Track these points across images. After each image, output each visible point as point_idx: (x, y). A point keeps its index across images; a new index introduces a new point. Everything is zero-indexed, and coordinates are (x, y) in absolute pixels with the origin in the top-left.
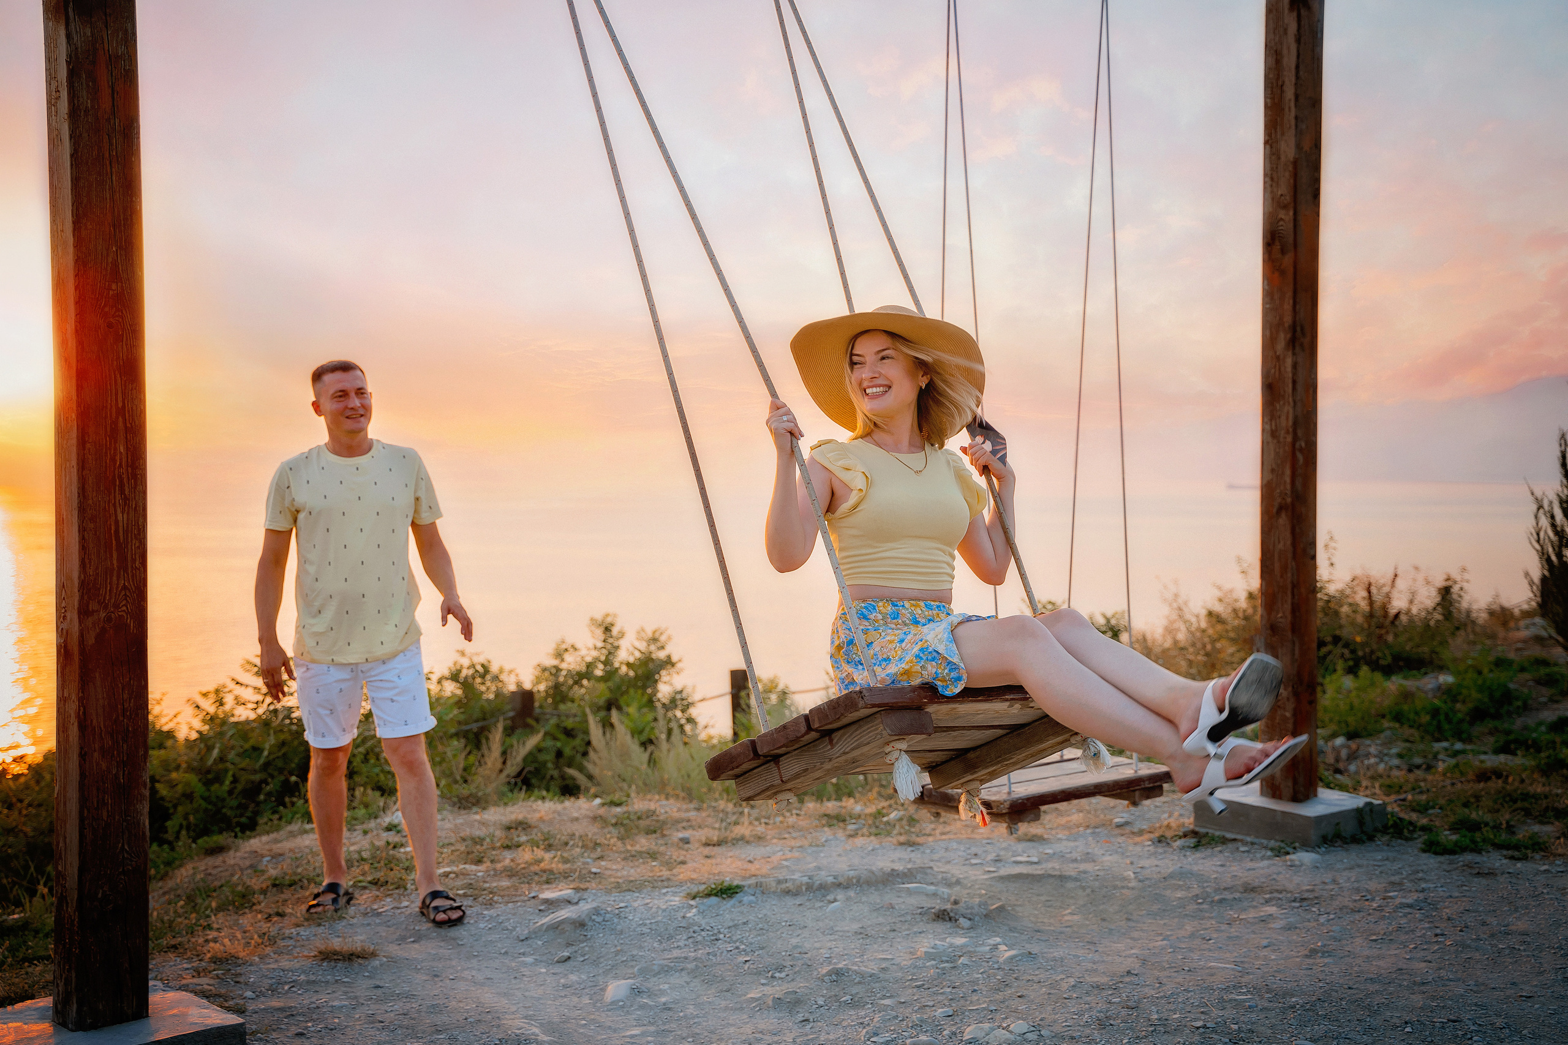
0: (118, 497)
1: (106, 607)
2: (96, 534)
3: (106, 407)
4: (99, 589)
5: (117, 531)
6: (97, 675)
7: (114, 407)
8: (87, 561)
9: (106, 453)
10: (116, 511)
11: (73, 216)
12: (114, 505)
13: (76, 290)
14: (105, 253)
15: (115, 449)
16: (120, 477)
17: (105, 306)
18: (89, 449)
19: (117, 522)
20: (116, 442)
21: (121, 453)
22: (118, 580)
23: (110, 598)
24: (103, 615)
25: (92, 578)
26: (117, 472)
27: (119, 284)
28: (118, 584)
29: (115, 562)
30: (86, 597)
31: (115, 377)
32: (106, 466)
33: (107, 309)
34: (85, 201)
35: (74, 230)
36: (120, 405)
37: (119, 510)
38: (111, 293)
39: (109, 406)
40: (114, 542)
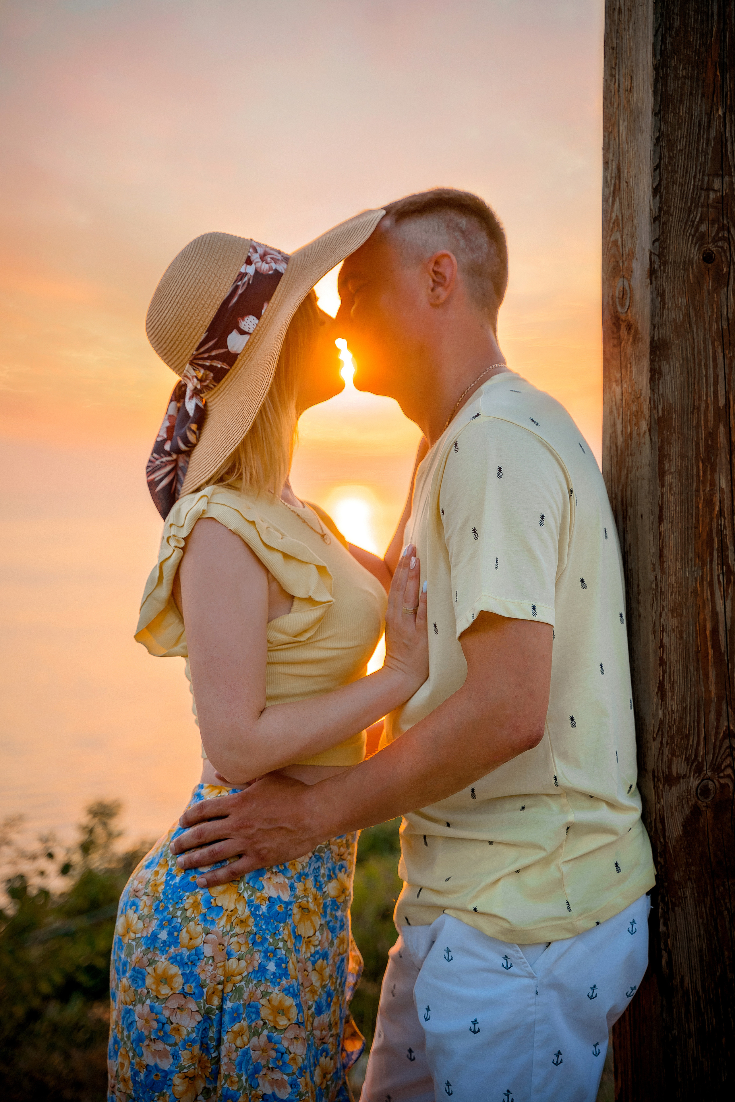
0: (717, 570)
1: (699, 770)
2: (681, 638)
3: (699, 409)
4: (687, 737)
5: (715, 631)
6: (688, 893)
7: (711, 408)
8: (667, 686)
9: (698, 490)
10: (713, 594)
11: (654, 55)
12: (711, 584)
13: (654, 195)
14: (705, 120)
15: (713, 484)
16: (721, 534)
17: (702, 220)
18: (670, 485)
19: (715, 614)
20: (713, 471)
21: (721, 490)
22: (718, 720)
23: (706, 753)
24: (694, 782)
25: (676, 716)
26: (714, 525)
27: (727, 178)
28: (717, 728)
29: (713, 688)
30: (666, 751)
31: (715, 352)
32: (697, 515)
33: (703, 228)
34: (677, 24)
35: (656, 81)
36: (722, 402)
37: (718, 594)
38: (712, 195)
39: (703, 406)
40: (711, 651)
